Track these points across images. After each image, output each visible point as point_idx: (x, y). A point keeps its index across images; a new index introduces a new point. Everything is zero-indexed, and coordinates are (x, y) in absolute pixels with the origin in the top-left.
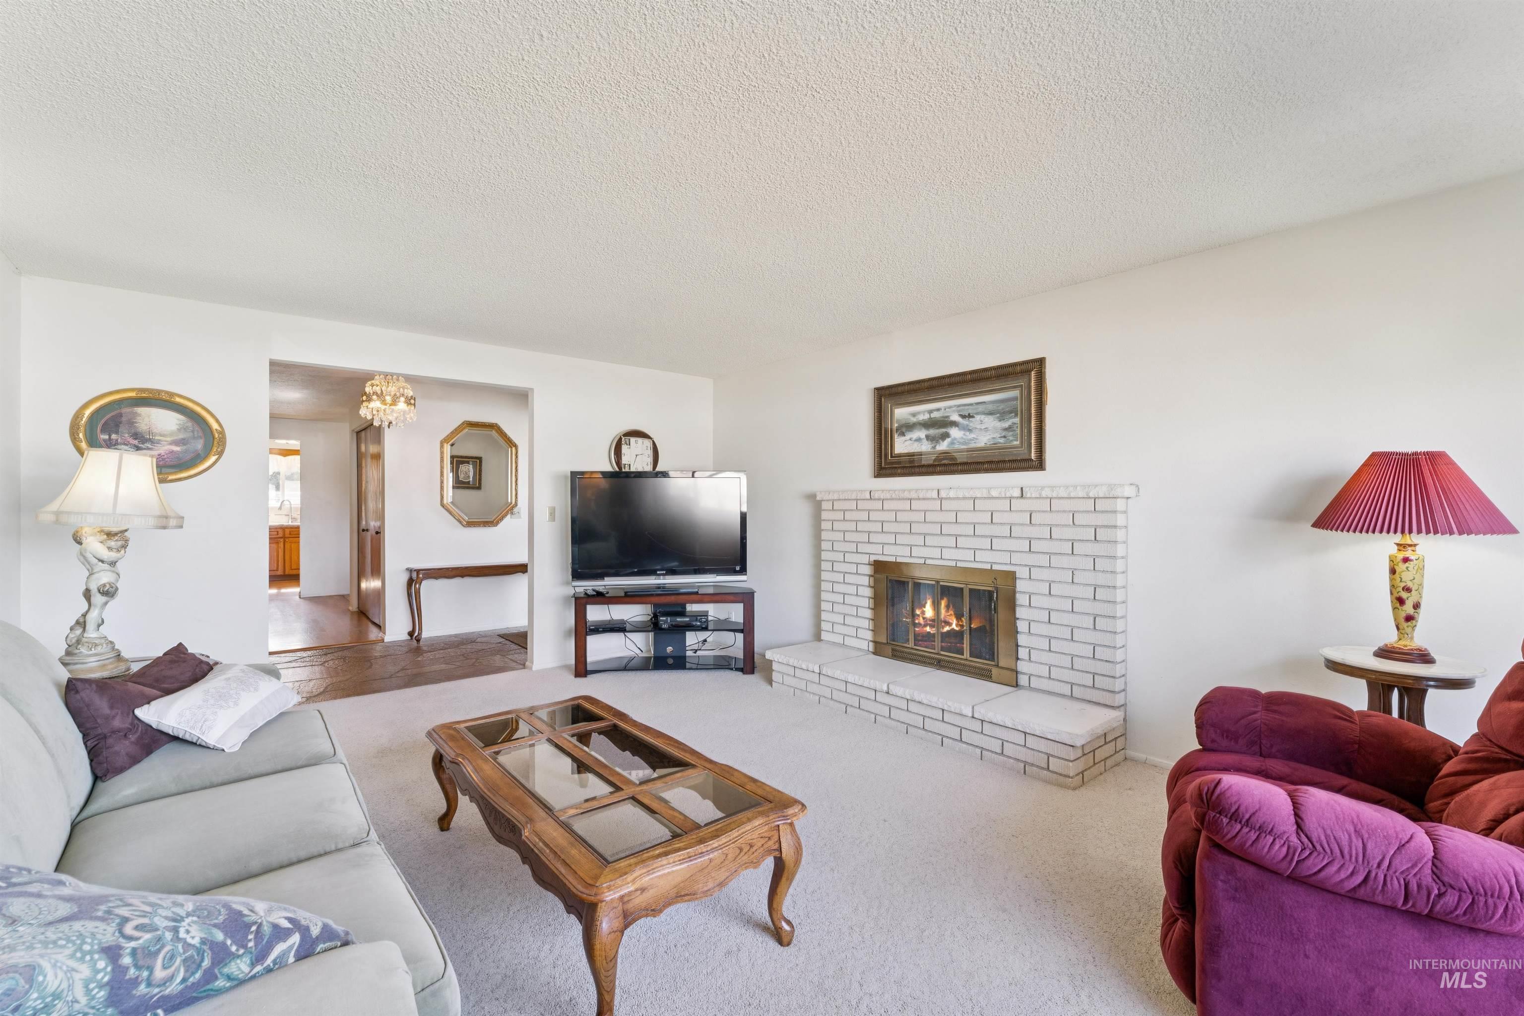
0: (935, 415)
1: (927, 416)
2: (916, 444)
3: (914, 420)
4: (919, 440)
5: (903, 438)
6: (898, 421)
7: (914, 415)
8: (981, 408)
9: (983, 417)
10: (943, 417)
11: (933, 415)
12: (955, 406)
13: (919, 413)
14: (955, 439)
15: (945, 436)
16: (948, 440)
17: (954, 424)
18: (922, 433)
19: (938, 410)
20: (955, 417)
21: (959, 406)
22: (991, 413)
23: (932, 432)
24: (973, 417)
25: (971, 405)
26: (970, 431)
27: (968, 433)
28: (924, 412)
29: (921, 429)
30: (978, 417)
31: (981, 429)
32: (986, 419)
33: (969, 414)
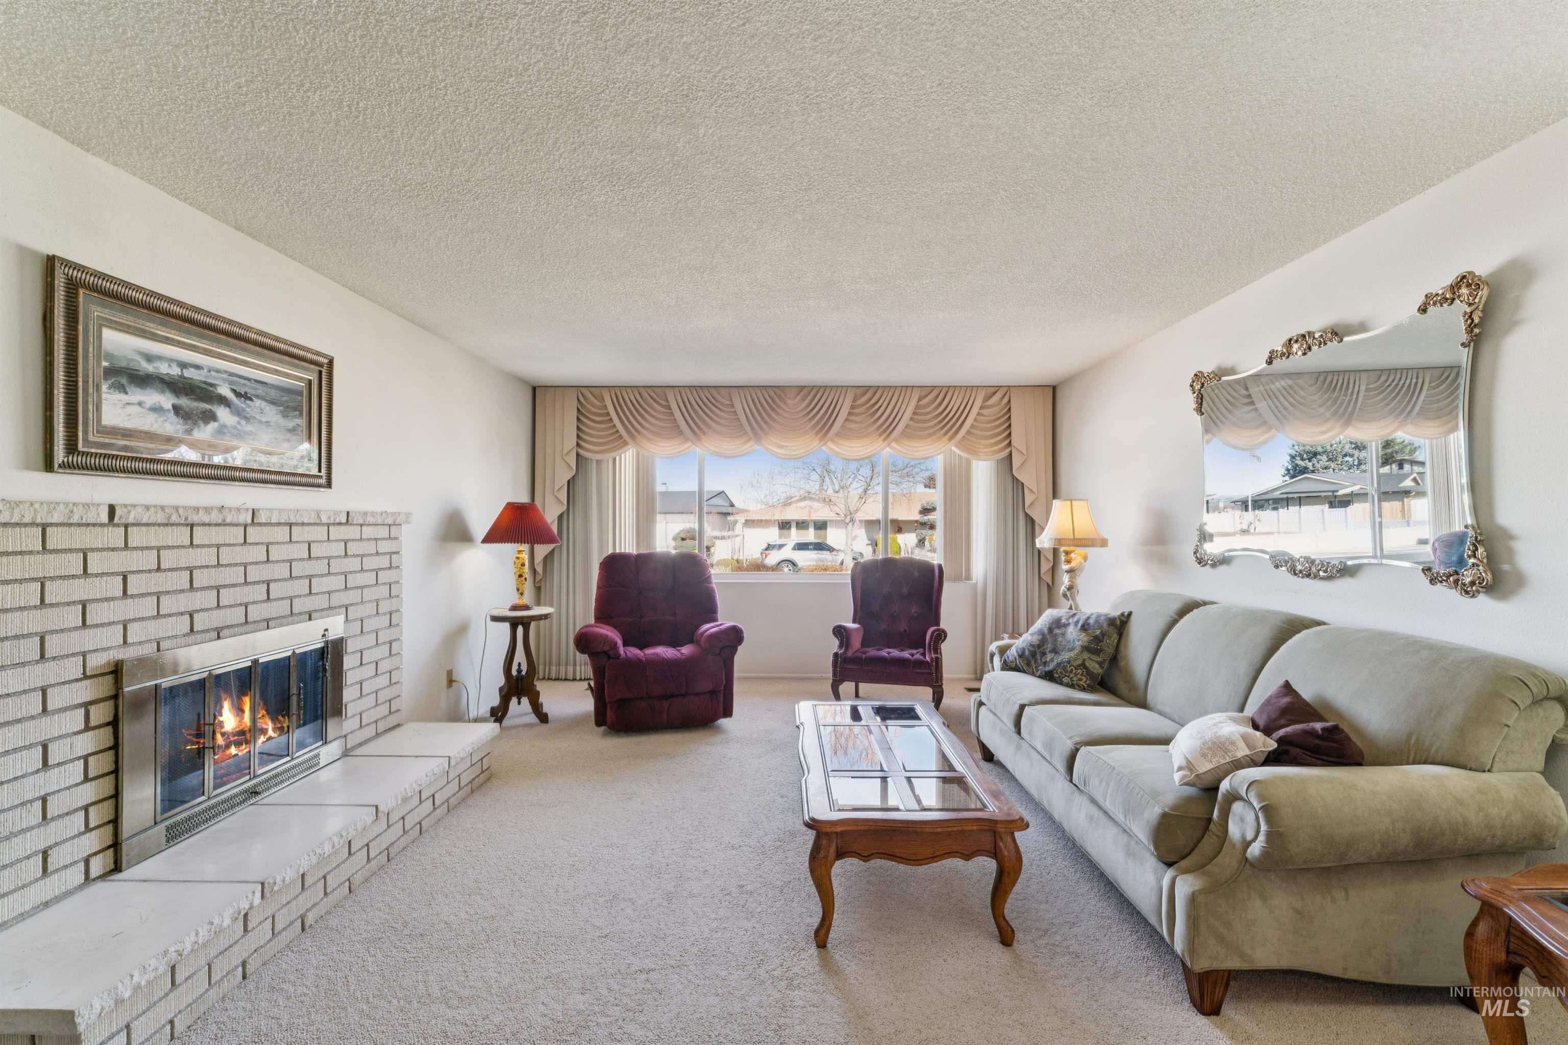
0: (189, 373)
1: (175, 371)
2: (152, 417)
3: (149, 368)
4: (157, 409)
5: (122, 396)
6: (109, 356)
7: (149, 358)
8: (261, 390)
9: (264, 404)
10: (205, 383)
11: (188, 373)
12: (226, 372)
13: (159, 358)
14: (224, 426)
15: (209, 417)
16: (213, 426)
17: (223, 401)
18: (166, 400)
19: (198, 367)
20: (224, 390)
21: (231, 374)
22: (273, 402)
23: (184, 402)
24: (251, 399)
25: (249, 380)
26: (247, 419)
27: (243, 422)
28: (171, 360)
29: (163, 392)
30: (258, 403)
31: (261, 422)
32: (268, 408)
33: (246, 393)
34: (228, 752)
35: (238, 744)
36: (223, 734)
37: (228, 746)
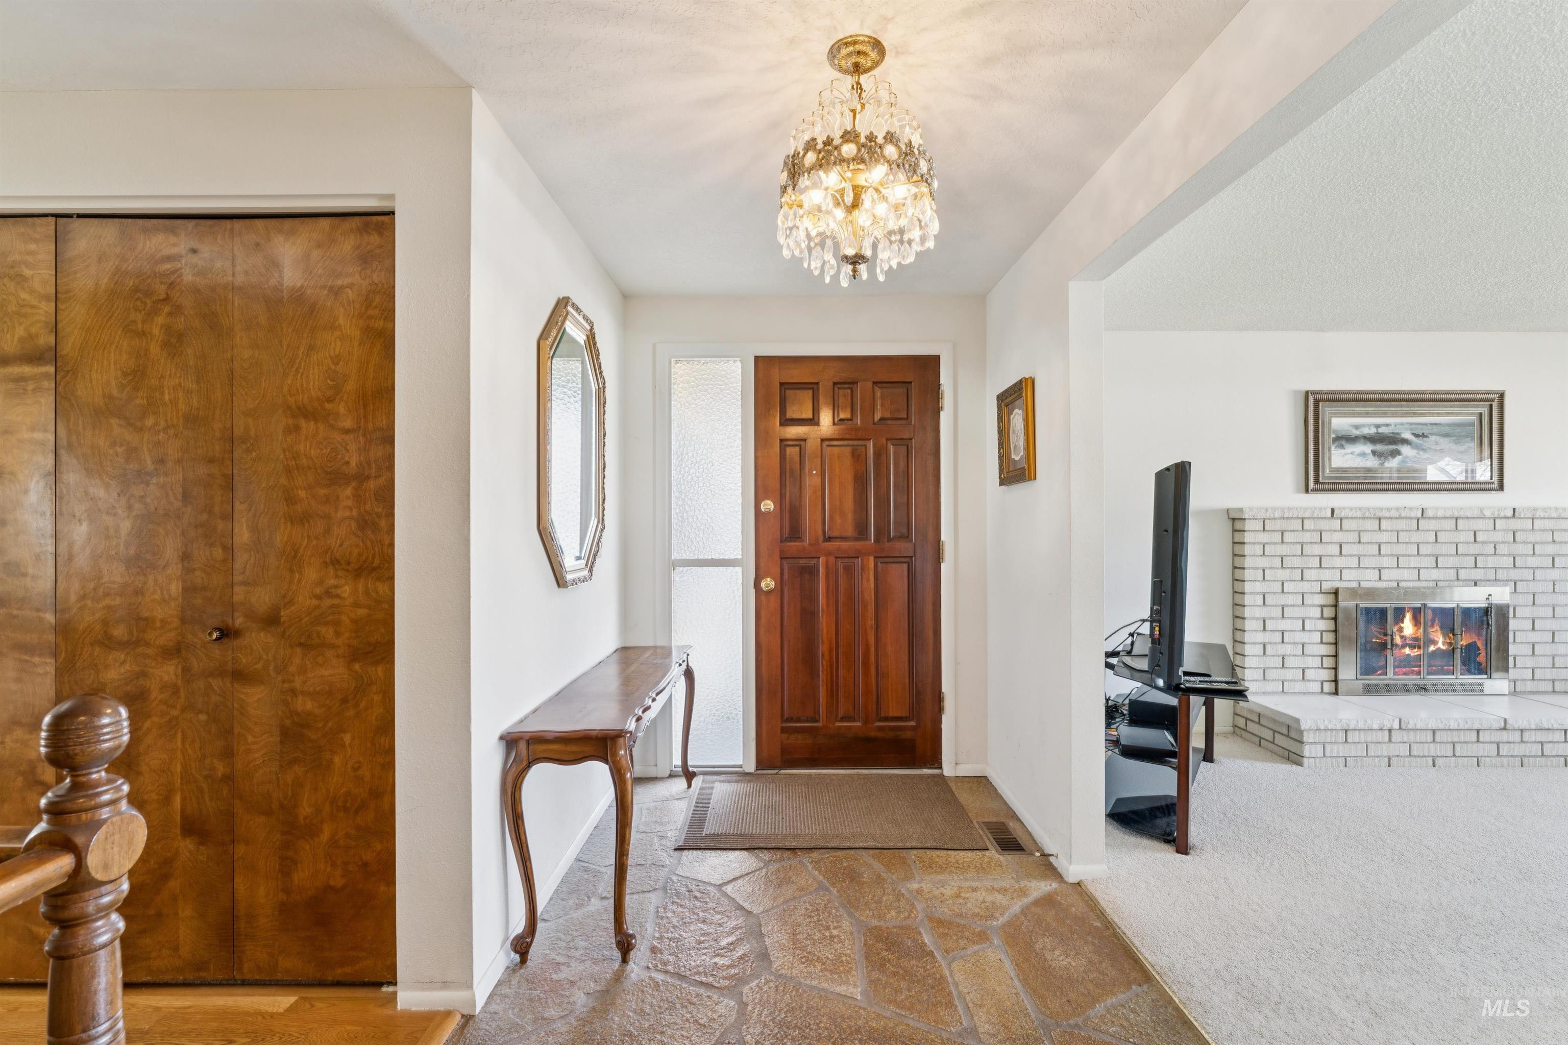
0: (1382, 430)
1: (1373, 431)
2: (1359, 459)
3: (1356, 432)
4: (1363, 455)
5: (1343, 451)
6: (1335, 432)
7: (1357, 427)
8: (1435, 430)
9: (1438, 438)
10: (1393, 433)
11: (1380, 430)
12: (1408, 423)
13: (1363, 426)
14: (1407, 457)
15: (1398, 453)
16: (1398, 459)
17: (1405, 442)
18: (1368, 448)
19: (1387, 425)
20: (1407, 435)
21: (1411, 424)
22: (1446, 435)
23: (1379, 447)
24: (1427, 437)
25: (1426, 424)
26: (1424, 450)
27: (1421, 453)
28: (1369, 426)
29: (1365, 444)
30: (1433, 438)
31: (1436, 450)
32: (1442, 440)
33: (1423, 434)
34: (1403, 651)
35: (1412, 647)
36: (1402, 637)
37: (1404, 646)
